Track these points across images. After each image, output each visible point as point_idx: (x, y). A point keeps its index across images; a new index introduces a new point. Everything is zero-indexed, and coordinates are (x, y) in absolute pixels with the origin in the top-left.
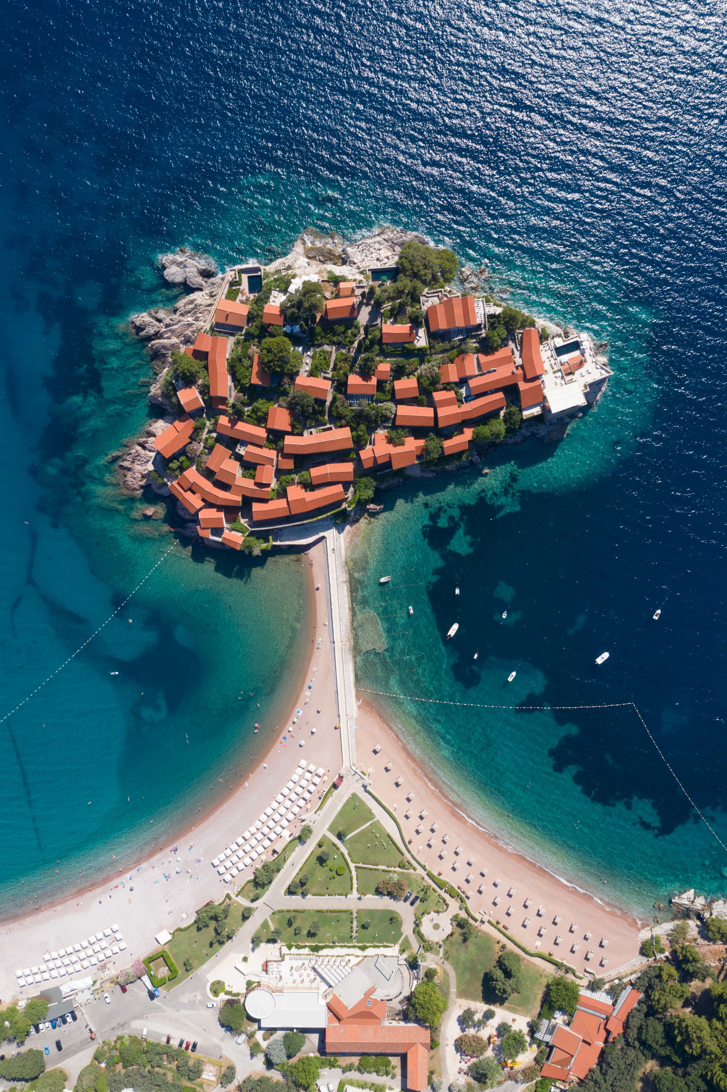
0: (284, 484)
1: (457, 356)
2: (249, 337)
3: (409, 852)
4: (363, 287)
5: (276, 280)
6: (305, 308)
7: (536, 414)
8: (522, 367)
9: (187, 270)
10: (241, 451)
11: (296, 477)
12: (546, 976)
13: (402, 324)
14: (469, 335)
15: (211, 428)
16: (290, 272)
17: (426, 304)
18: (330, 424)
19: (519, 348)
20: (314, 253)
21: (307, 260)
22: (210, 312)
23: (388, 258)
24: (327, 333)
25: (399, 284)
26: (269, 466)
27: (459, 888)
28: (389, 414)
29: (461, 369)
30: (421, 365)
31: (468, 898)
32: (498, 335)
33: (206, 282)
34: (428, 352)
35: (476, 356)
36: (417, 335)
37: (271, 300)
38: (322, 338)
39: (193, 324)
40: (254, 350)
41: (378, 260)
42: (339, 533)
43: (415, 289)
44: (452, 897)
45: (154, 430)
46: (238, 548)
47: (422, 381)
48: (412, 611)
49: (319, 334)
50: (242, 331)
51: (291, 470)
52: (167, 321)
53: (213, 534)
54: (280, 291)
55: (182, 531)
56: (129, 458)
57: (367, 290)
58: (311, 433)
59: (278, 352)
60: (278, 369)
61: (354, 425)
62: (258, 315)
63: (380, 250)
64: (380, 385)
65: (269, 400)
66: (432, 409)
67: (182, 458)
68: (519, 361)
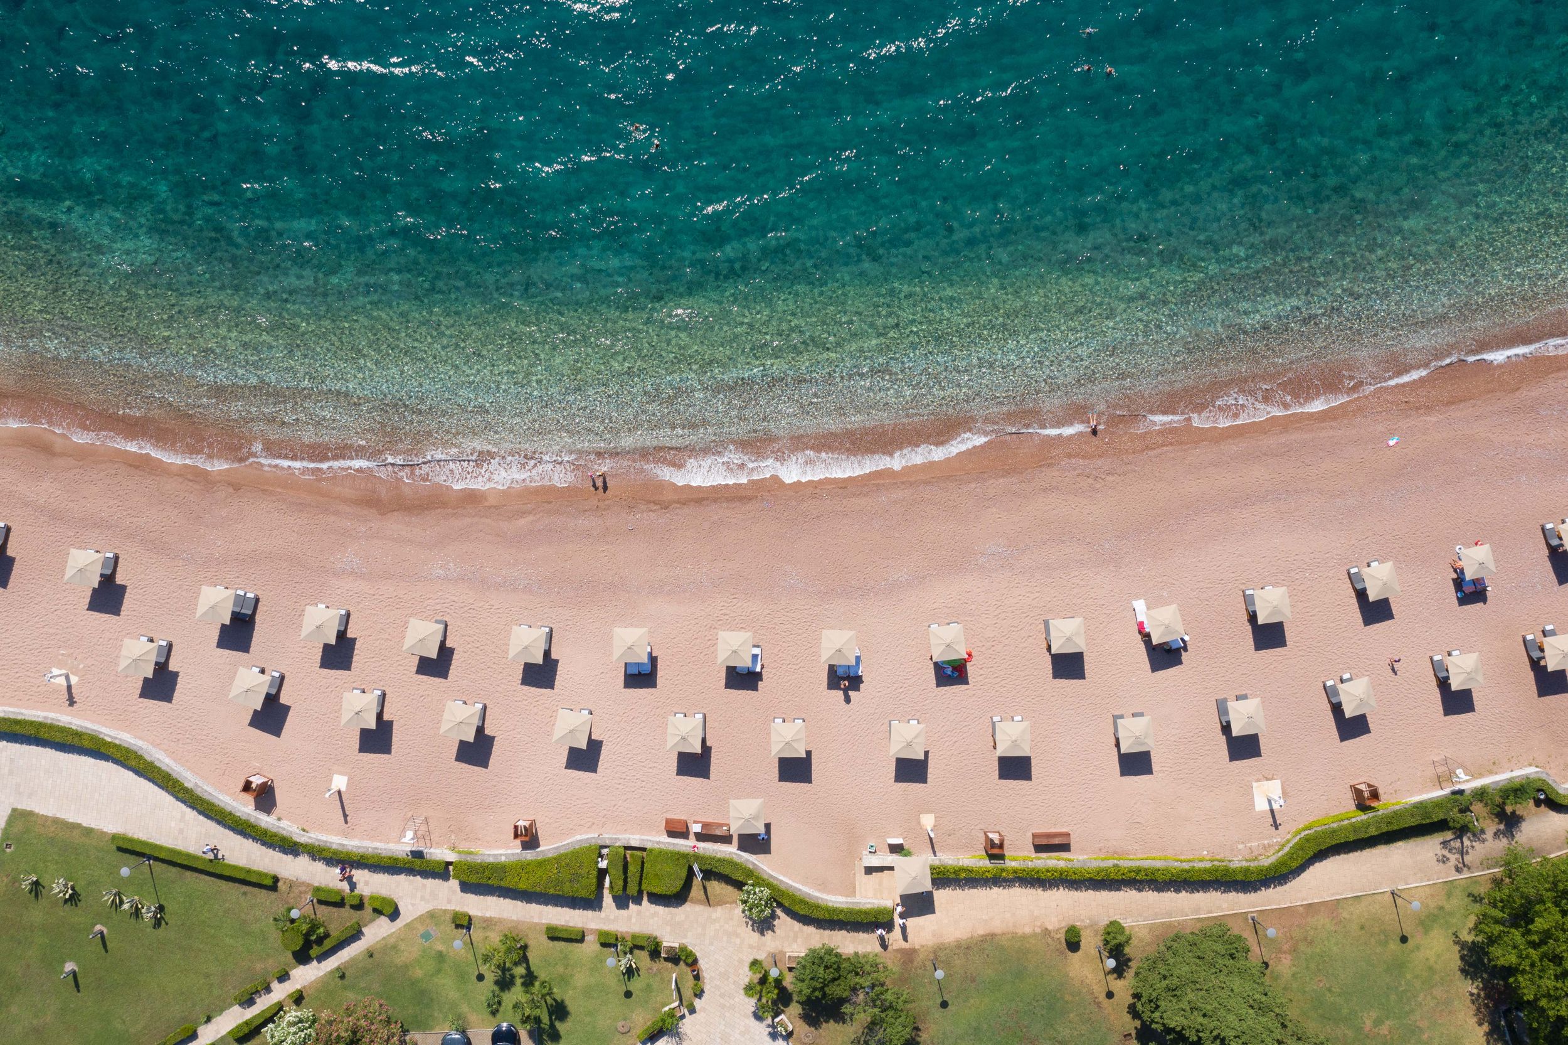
3: (291, 848)
12: (1428, 921)
27: (677, 830)
31: (757, 843)
44: (678, 898)
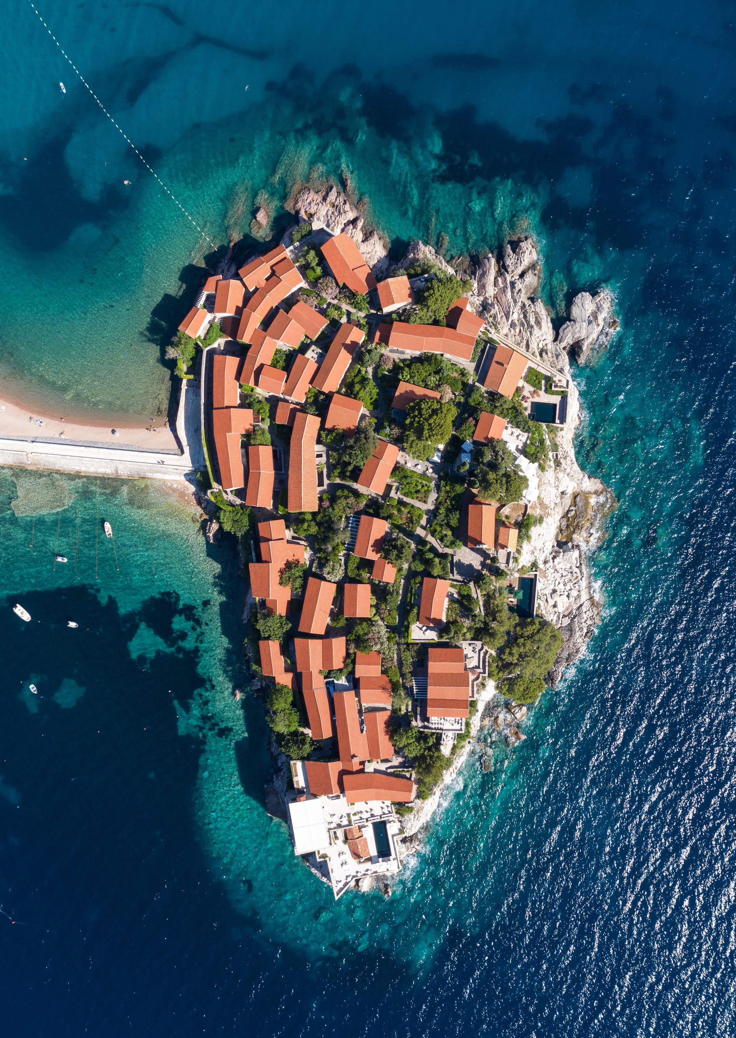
0: (257, 406)
1: (390, 681)
2: (468, 390)
4: (508, 562)
5: (542, 442)
6: (486, 473)
7: (295, 779)
8: (362, 771)
9: (585, 324)
10: (312, 354)
11: (265, 425)
13: (448, 609)
14: (418, 703)
15: (354, 317)
16: (552, 464)
17: (471, 648)
18: (329, 485)
19: (389, 771)
20: (580, 504)
21: (570, 491)
22: (519, 344)
23: (555, 606)
24: (452, 499)
25: (505, 614)
26: (282, 388)
28: (326, 570)
29: (372, 684)
30: (387, 627)
32: (409, 744)
33: (564, 348)
34: (403, 641)
35: (389, 707)
36: (428, 628)
37: (515, 430)
38: (447, 492)
39: (507, 319)
40: (448, 394)
41: (554, 591)
42: (186, 475)
43: (492, 635)
45: (372, 241)
46: (181, 328)
47: (365, 624)
48: (59, 559)
49: (452, 489)
50: (478, 381)
51: (274, 421)
52: (519, 285)
53: (208, 297)
54: (525, 444)
55: (228, 257)
56: (341, 199)
57: (502, 566)
58: (319, 456)
59: (430, 425)
60: (408, 422)
61: (319, 518)
62: (496, 407)
63: (568, 596)
64: (368, 565)
65: (375, 405)
66: (323, 633)
67: (319, 270)
68: (370, 768)
